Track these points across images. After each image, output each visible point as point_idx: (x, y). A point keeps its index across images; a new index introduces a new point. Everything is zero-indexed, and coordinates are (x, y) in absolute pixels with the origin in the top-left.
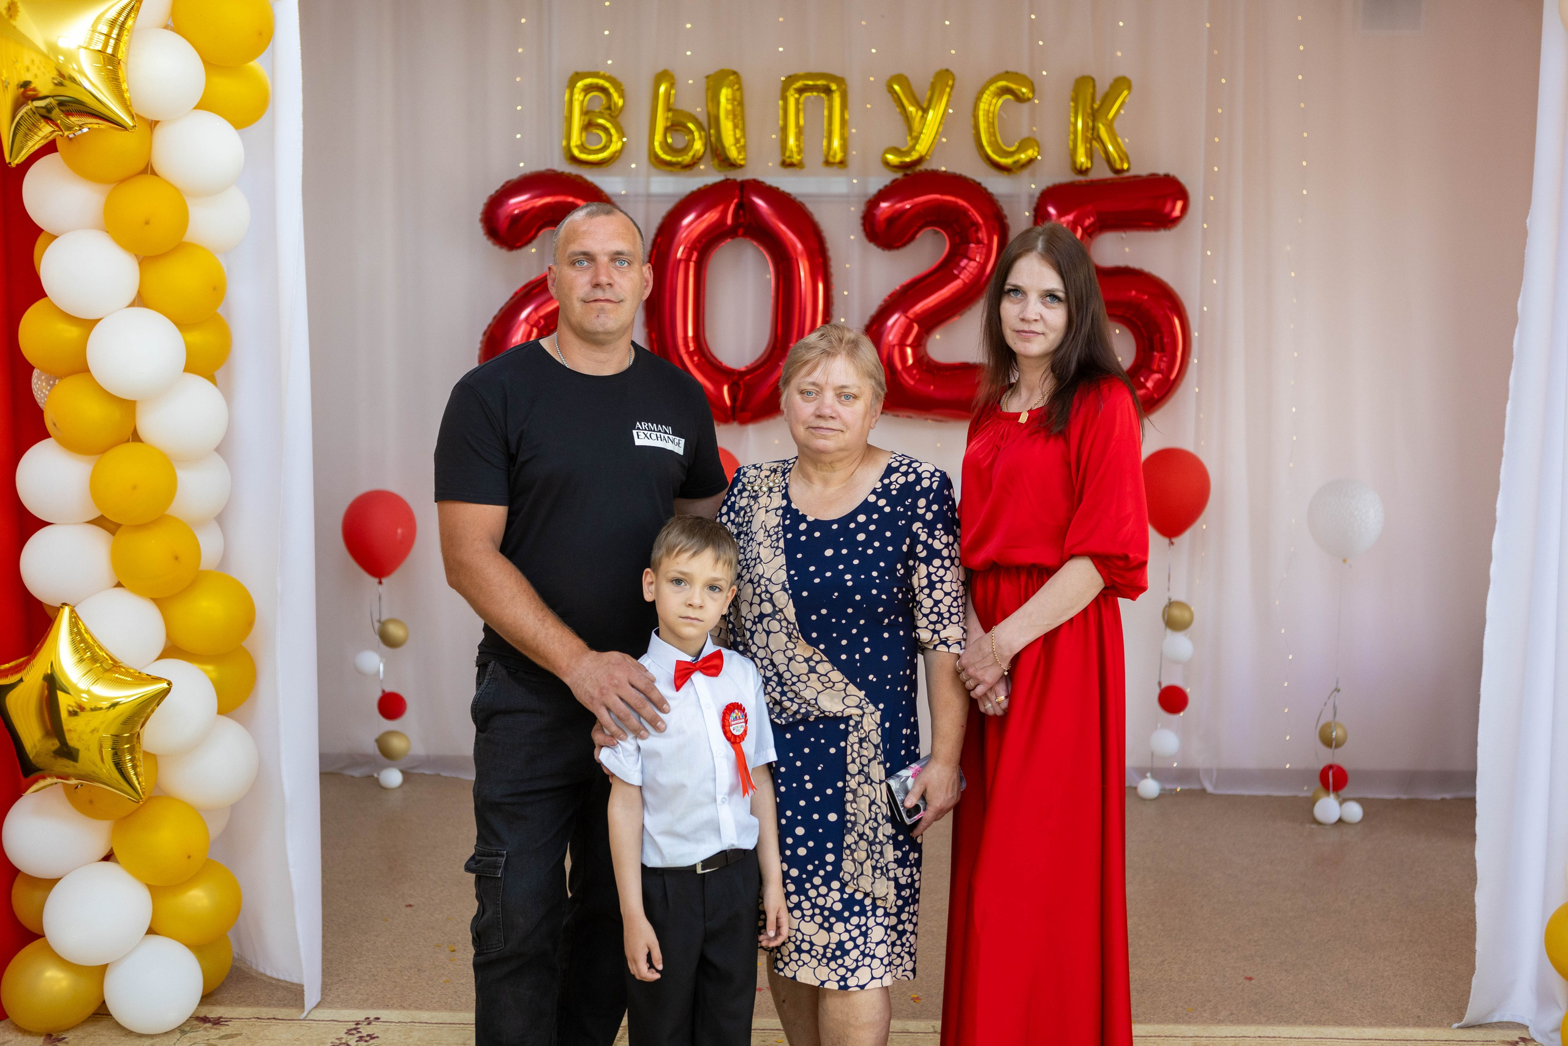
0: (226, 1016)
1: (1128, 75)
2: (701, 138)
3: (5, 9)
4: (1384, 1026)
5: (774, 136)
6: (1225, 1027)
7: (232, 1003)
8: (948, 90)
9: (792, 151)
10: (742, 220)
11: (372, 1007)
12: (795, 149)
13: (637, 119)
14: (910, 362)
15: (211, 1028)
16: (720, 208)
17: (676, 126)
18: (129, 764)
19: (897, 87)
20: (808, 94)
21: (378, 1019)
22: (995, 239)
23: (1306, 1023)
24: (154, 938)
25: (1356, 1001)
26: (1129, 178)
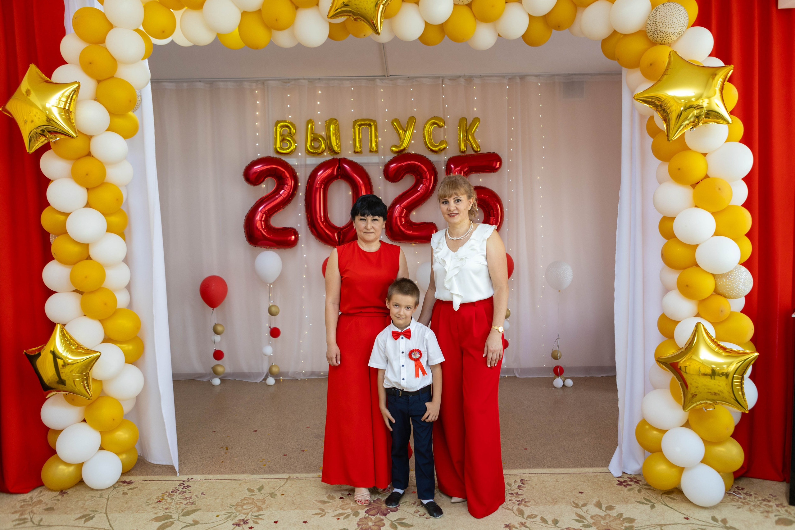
0: (133, 480)
1: (478, 117)
2: (324, 143)
3: (25, 92)
4: (577, 467)
5: (351, 142)
6: (517, 470)
7: (137, 475)
8: (414, 123)
9: (357, 147)
10: (340, 173)
11: (191, 474)
12: (358, 147)
13: (300, 137)
14: (404, 223)
15: (126, 485)
16: (332, 168)
17: (315, 139)
18: (86, 385)
19: (395, 123)
20: (363, 126)
21: (192, 479)
22: (433, 177)
23: (548, 467)
24: (103, 452)
25: (567, 457)
26: (480, 153)
